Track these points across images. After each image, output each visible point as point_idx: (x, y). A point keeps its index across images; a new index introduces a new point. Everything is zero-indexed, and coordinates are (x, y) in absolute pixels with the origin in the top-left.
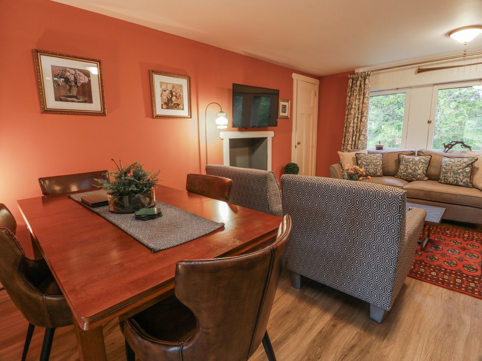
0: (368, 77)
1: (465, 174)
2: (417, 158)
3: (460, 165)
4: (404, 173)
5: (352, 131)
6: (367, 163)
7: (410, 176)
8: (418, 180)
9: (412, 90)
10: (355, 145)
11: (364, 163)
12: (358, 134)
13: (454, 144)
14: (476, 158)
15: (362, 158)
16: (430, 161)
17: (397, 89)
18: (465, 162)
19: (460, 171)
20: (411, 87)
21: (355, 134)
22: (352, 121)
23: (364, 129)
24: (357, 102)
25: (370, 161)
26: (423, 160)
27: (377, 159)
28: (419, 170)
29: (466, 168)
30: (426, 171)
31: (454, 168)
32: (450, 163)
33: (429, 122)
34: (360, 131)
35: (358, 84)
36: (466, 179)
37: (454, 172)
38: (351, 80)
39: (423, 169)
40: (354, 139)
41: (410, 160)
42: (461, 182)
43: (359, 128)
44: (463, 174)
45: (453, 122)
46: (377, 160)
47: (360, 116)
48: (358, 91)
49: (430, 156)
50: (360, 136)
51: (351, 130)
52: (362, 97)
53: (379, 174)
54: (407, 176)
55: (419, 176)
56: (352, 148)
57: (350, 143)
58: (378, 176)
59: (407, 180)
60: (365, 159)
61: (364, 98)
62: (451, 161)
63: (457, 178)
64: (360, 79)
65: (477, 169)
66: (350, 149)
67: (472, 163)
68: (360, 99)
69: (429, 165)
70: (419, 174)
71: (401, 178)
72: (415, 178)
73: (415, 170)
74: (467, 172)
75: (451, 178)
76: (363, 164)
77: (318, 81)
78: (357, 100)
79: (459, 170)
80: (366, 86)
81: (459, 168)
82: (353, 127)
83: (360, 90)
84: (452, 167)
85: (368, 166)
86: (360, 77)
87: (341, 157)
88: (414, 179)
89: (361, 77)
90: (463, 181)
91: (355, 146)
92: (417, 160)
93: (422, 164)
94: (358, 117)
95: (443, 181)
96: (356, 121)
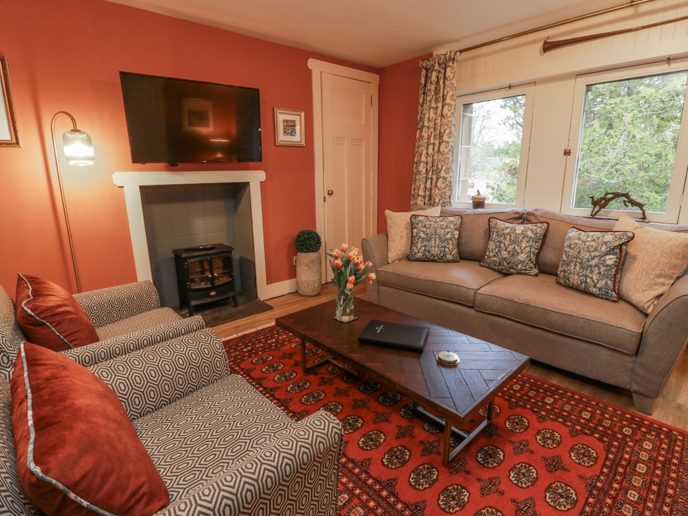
0: (451, 64)
1: (602, 269)
2: (519, 228)
3: (596, 250)
4: (495, 259)
5: (424, 171)
6: (427, 234)
7: (505, 264)
8: (519, 273)
9: (538, 87)
10: (430, 197)
11: (422, 235)
12: (434, 177)
13: (611, 199)
14: (630, 235)
15: (420, 225)
16: (545, 235)
17: (510, 87)
18: (606, 243)
19: (593, 262)
20: (534, 83)
21: (430, 176)
22: (425, 152)
23: (444, 167)
24: (432, 115)
25: (433, 231)
26: (529, 233)
27: (447, 227)
28: (522, 253)
29: (607, 257)
30: (538, 255)
31: (582, 254)
32: (577, 241)
33: (567, 153)
34: (438, 172)
35: (434, 78)
36: (604, 282)
37: (581, 263)
38: (424, 71)
39: (530, 252)
40: (428, 185)
41: (508, 230)
42: (595, 286)
43: (435, 164)
44: (599, 268)
45: (645, 155)
46: (447, 230)
47: (437, 142)
48: (433, 93)
49: (546, 225)
50: (437, 179)
51: (422, 168)
52: (440, 105)
53: (449, 257)
54: (500, 264)
55: (520, 266)
56: (424, 204)
57: (421, 193)
58: (449, 262)
59: (500, 272)
60: (425, 226)
61: (443, 106)
62: (579, 239)
63: (586, 276)
64: (437, 67)
65: (634, 258)
66: (422, 204)
67: (621, 245)
68: (437, 108)
69: (543, 243)
70: (521, 262)
71: (489, 268)
72: (514, 269)
73: (514, 253)
74: (607, 266)
75: (576, 277)
76: (420, 237)
77: (378, 76)
78: (432, 110)
79: (592, 259)
80: (447, 83)
81: (593, 254)
82: (427, 163)
83: (437, 91)
84: (579, 252)
85: (429, 241)
86: (437, 65)
87: (389, 221)
88: (512, 270)
89: (439, 65)
90: (599, 286)
91: (430, 199)
92: (518, 232)
93: (528, 242)
94: (434, 144)
95: (562, 281)
96: (430, 151)
